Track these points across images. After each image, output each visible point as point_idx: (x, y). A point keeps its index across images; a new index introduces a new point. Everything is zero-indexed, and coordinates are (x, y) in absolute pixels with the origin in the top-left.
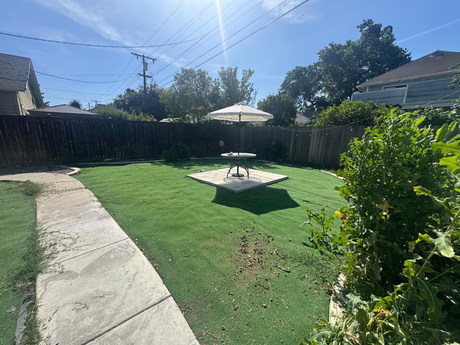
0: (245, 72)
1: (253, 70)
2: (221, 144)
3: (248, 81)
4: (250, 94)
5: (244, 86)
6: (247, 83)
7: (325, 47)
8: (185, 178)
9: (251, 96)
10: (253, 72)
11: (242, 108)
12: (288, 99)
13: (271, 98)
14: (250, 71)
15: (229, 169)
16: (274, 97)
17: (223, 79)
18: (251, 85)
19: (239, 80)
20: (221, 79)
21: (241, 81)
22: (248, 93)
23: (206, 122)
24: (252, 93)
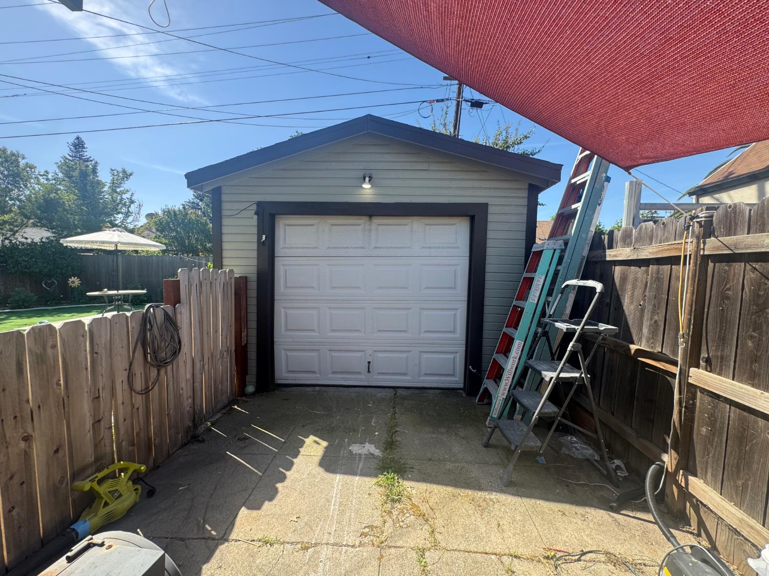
0: (115, 172)
1: (130, 172)
2: (73, 282)
3: (123, 185)
4: (130, 206)
5: (116, 192)
6: (122, 189)
9: (132, 209)
10: (131, 175)
11: (119, 236)
12: (198, 217)
14: (125, 172)
16: (174, 212)
17: (68, 175)
18: (130, 193)
19: (103, 181)
20: (60, 175)
21: (109, 185)
22: (125, 205)
23: (28, 244)
24: (132, 205)
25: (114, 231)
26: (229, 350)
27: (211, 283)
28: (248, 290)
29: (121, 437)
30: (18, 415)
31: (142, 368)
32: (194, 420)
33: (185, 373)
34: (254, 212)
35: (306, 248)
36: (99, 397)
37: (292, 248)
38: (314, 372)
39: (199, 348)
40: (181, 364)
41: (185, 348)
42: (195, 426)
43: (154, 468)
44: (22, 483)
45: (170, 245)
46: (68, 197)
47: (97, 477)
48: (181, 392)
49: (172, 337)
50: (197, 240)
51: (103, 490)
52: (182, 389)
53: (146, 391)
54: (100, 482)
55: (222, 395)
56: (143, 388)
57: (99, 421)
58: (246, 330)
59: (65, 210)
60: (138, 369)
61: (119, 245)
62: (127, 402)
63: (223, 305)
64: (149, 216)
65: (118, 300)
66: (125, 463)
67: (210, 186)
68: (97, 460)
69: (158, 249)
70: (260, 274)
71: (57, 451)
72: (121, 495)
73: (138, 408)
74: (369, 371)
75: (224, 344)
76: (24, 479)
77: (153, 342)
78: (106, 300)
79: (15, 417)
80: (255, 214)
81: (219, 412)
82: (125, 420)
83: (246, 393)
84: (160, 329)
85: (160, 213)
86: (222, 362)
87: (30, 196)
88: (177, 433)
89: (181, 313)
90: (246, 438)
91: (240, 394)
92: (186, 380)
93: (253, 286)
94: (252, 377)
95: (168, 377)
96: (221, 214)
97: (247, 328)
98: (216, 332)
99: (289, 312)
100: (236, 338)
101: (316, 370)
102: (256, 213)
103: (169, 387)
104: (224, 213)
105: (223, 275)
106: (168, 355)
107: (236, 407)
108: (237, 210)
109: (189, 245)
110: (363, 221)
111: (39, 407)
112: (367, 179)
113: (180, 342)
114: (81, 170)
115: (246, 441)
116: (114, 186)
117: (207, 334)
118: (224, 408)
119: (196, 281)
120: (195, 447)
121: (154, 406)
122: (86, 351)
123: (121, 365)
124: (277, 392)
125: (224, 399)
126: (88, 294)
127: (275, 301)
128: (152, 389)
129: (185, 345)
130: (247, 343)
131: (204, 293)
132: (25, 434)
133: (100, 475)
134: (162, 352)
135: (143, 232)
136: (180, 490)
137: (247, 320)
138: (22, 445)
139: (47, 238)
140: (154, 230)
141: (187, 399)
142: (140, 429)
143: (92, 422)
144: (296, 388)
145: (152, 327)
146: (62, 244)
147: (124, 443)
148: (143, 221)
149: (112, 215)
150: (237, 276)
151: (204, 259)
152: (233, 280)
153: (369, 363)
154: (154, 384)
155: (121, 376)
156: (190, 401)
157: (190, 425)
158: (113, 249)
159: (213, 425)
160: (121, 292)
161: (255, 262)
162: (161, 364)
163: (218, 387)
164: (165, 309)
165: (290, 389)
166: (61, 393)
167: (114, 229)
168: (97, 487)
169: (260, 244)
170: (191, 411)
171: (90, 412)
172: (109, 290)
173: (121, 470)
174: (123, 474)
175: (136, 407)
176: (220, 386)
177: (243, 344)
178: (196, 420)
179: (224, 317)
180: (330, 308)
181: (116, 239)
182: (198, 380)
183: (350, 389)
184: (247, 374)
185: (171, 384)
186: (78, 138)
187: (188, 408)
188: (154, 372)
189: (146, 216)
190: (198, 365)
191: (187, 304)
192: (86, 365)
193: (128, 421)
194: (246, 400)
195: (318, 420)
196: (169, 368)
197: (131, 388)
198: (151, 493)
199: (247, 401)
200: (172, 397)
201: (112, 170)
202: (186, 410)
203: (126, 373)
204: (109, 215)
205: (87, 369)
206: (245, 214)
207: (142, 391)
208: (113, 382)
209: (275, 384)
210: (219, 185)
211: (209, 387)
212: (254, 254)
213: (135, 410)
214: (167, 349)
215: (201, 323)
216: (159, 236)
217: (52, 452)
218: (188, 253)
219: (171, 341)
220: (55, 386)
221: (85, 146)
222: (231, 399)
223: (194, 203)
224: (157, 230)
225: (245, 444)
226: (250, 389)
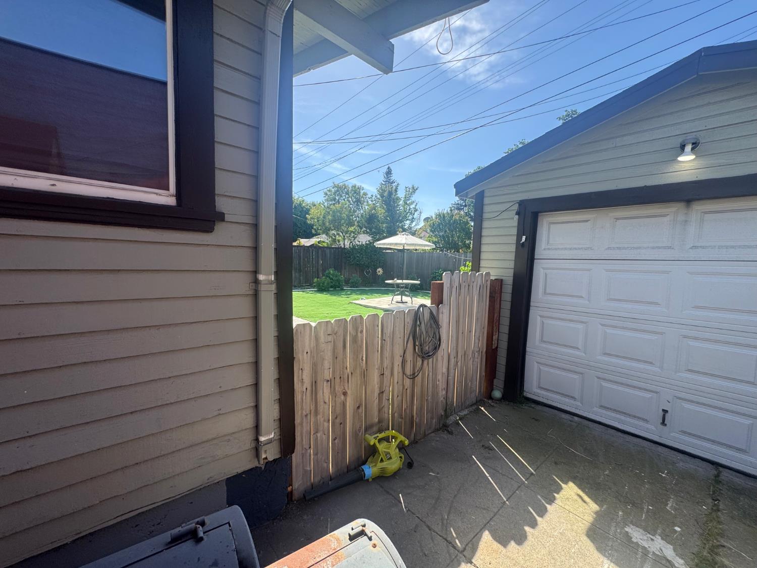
0: (408, 189)
1: (417, 187)
2: (379, 272)
3: (411, 198)
4: (414, 214)
5: (407, 204)
6: (410, 201)
7: (515, 145)
8: (349, 304)
9: (415, 216)
10: (417, 189)
11: (406, 239)
12: (461, 217)
13: (441, 216)
14: (413, 188)
15: (392, 297)
16: (444, 214)
17: (382, 196)
18: (415, 204)
19: (400, 197)
20: (379, 196)
21: (403, 199)
22: (411, 213)
23: (361, 246)
24: (416, 213)
25: (403, 235)
26: (481, 351)
27: (469, 286)
28: (502, 294)
29: (395, 410)
30: (342, 377)
31: (412, 356)
32: (446, 411)
33: (442, 368)
34: (515, 212)
35: (575, 249)
36: (383, 374)
37: (556, 249)
38: (573, 398)
39: (455, 345)
40: (440, 358)
41: (443, 345)
42: (447, 416)
43: (414, 443)
44: (341, 424)
45: (438, 242)
46: (381, 212)
47: (378, 437)
48: (438, 383)
49: (434, 333)
50: (458, 237)
51: (381, 447)
52: (439, 381)
53: (413, 377)
54: (380, 441)
55: (471, 393)
56: (411, 374)
57: (383, 392)
58: (497, 333)
59: (379, 221)
60: (409, 356)
61: (405, 245)
62: (400, 382)
63: (478, 306)
64: (426, 219)
65: (402, 287)
66: (396, 433)
67: (474, 191)
68: (380, 421)
69: (429, 248)
70: (516, 277)
71: (358, 407)
72: (390, 458)
73: (407, 389)
74: (663, 423)
75: (476, 344)
76: (342, 421)
77: (421, 336)
78: (395, 286)
79: (340, 377)
80: (516, 214)
81: (466, 408)
82: (398, 396)
83: (492, 396)
84: (426, 326)
85: (434, 217)
86: (473, 361)
87: (363, 213)
88: (432, 418)
89: (442, 313)
90: (491, 449)
91: (487, 397)
92: (443, 373)
93: (508, 289)
94: (499, 382)
95: (429, 367)
96: (482, 217)
97: (499, 332)
98: (470, 332)
99: (546, 321)
100: (487, 340)
101: (577, 395)
102: (518, 213)
103: (429, 377)
104: (485, 216)
105: (480, 277)
106: (430, 349)
107: (482, 408)
108: (499, 211)
109: (452, 242)
110: (674, 209)
111: (352, 373)
112: (688, 148)
113: (440, 340)
114: (389, 191)
115: (490, 452)
116: (407, 198)
117: (462, 333)
118: (471, 406)
119: (457, 284)
120: (445, 435)
121: (417, 390)
122: (378, 337)
123: (398, 351)
124: (525, 407)
125: (473, 398)
126: (386, 282)
127: (531, 308)
128: (417, 375)
129: (443, 342)
130: (497, 347)
131: (462, 294)
132: (344, 391)
133: (381, 436)
134: (427, 346)
135: (421, 233)
136: (431, 475)
137: (499, 324)
138: (342, 397)
139: (369, 241)
140: (428, 231)
141: (442, 390)
142: (407, 407)
143: (378, 392)
144: (548, 408)
145: (420, 323)
146: (375, 246)
147: (396, 414)
148: (422, 224)
149: (403, 221)
150: (493, 278)
151: (463, 255)
152: (489, 283)
153: (665, 411)
154: (419, 371)
155: (398, 361)
156: (444, 392)
157: (443, 414)
158: (402, 248)
159: (460, 419)
160: (405, 281)
161: (512, 264)
162: (425, 356)
163: (468, 384)
164: (431, 309)
165: (540, 408)
166: (363, 366)
167: (404, 233)
168: (377, 444)
169: (519, 246)
170: (444, 401)
171: (378, 384)
172: (398, 279)
173: (393, 437)
174: (393, 440)
175: (406, 388)
176: (470, 384)
177: (494, 348)
178: (448, 410)
179: (478, 319)
180: (603, 325)
181: (404, 242)
182: (451, 374)
183: (626, 436)
184: (495, 378)
185: (431, 374)
186: (389, 168)
187: (442, 399)
188: (419, 361)
189: (424, 220)
190: (453, 361)
191: (447, 305)
192: (378, 348)
193: (400, 398)
194: (492, 404)
195: (576, 462)
196: (431, 360)
197: (404, 373)
198: (410, 465)
199: (493, 406)
200: (431, 386)
201: (406, 188)
202: (440, 400)
203: (401, 359)
204: (401, 221)
205: (378, 351)
206: (505, 215)
207: (410, 375)
208: (393, 364)
209: (523, 396)
210: (482, 189)
211: (460, 382)
212: (512, 256)
213: (405, 390)
214: (430, 344)
215: (458, 322)
216: (432, 236)
217: (356, 408)
218: (450, 249)
219: (433, 337)
220: (361, 361)
221: (392, 172)
222: (478, 399)
223: (458, 204)
224: (431, 231)
225: (489, 455)
226: (497, 394)
